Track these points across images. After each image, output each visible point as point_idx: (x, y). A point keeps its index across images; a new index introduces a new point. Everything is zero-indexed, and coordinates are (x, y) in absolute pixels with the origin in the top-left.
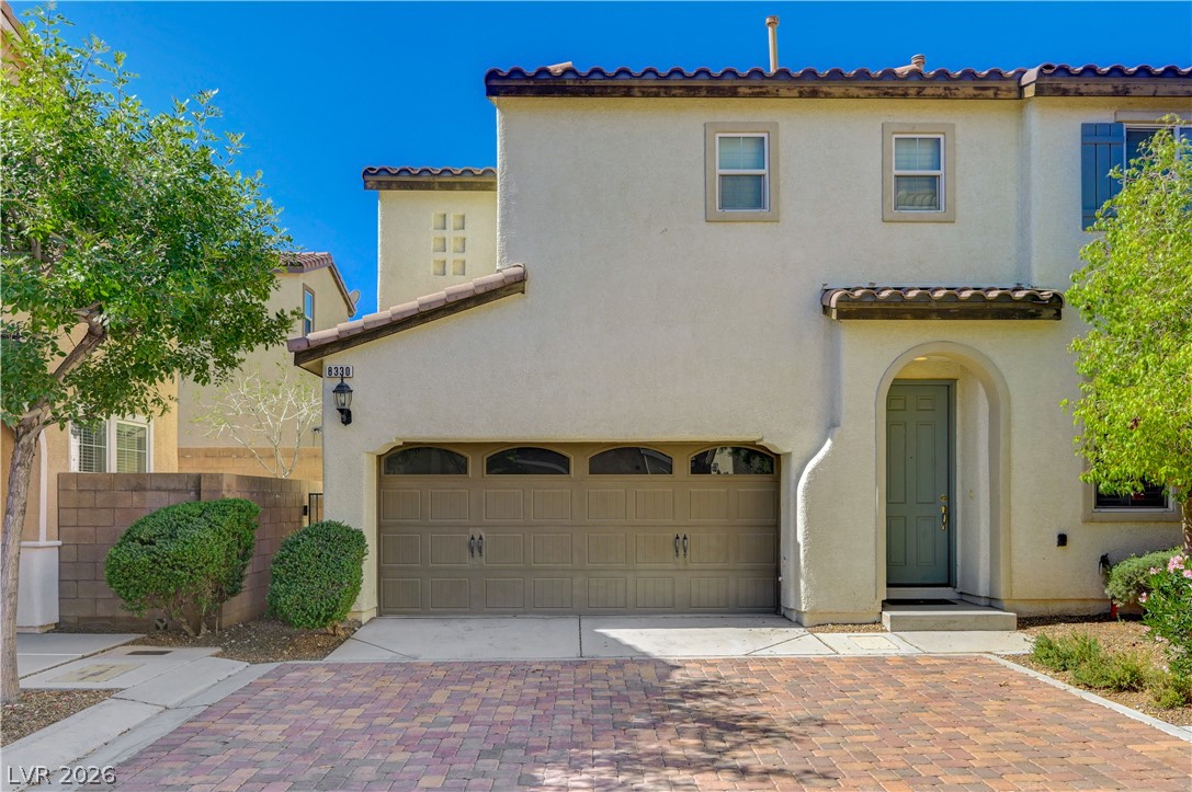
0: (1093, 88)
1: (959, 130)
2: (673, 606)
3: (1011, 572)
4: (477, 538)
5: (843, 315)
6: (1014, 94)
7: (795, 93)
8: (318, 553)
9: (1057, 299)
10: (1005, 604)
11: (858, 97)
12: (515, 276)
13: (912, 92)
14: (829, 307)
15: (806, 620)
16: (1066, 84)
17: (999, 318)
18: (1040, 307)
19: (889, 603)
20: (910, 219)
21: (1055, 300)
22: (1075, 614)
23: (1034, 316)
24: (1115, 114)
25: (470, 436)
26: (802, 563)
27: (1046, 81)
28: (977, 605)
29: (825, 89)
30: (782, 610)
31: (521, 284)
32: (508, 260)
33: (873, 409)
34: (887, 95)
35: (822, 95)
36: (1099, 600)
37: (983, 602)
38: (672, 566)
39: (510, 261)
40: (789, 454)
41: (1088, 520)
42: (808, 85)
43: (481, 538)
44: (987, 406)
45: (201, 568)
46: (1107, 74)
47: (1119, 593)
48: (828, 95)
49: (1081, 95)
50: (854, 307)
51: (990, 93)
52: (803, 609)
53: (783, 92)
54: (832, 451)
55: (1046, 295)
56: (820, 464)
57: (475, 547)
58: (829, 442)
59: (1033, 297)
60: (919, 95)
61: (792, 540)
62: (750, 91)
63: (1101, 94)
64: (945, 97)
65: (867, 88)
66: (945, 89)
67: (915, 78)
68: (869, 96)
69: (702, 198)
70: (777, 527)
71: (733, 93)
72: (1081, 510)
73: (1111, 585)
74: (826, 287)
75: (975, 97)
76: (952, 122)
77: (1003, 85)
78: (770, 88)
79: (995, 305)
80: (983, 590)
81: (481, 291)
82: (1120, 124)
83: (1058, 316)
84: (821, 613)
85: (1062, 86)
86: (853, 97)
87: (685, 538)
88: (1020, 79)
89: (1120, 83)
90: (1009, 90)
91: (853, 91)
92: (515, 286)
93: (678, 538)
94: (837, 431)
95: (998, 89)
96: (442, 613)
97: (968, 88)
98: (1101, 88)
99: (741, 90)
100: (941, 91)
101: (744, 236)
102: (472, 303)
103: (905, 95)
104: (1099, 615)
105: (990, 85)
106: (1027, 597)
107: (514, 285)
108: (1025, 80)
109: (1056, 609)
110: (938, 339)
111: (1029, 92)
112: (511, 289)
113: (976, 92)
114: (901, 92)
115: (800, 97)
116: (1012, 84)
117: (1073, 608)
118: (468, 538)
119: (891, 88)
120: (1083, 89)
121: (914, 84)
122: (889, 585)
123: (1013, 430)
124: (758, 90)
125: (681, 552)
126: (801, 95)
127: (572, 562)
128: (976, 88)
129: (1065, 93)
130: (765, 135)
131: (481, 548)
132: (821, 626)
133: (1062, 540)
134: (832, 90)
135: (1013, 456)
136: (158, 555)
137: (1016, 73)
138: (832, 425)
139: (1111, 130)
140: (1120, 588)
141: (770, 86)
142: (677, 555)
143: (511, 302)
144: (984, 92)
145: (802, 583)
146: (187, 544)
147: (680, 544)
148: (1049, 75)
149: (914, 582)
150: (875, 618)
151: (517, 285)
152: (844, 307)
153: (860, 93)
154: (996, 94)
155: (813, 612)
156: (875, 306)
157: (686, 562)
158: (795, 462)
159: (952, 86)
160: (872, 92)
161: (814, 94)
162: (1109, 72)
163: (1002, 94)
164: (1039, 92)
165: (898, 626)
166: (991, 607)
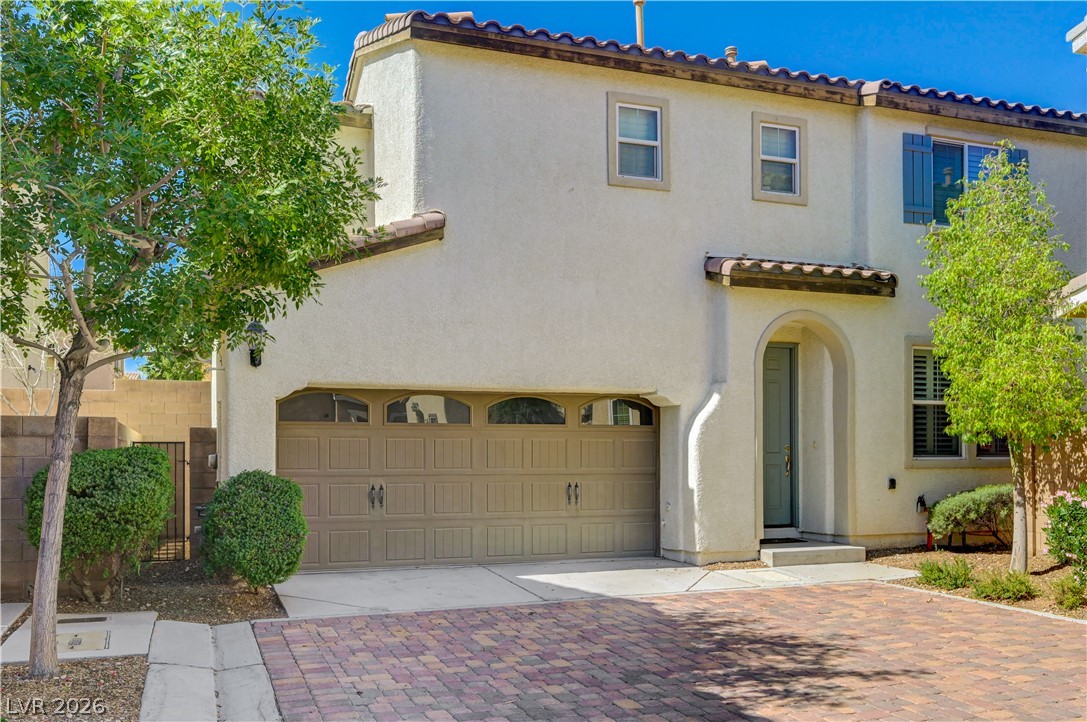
0: (916, 105)
1: (810, 125)
2: (566, 552)
3: (856, 512)
4: (377, 488)
5: (735, 282)
6: (855, 101)
7: (688, 75)
8: (263, 504)
9: (893, 280)
10: (851, 540)
11: (738, 86)
12: (436, 222)
13: (780, 88)
14: (720, 273)
15: (699, 559)
16: (899, 99)
17: (852, 293)
18: (880, 286)
19: (764, 542)
20: (775, 200)
21: (891, 280)
22: (900, 547)
23: (876, 293)
24: (926, 128)
25: (386, 383)
26: (696, 507)
27: (884, 94)
28: (821, 541)
29: (713, 75)
30: (662, 552)
31: (440, 231)
32: (425, 205)
33: (753, 368)
34: (761, 88)
35: (710, 80)
36: (917, 534)
37: (829, 539)
38: (564, 514)
39: (428, 207)
40: (676, 408)
41: (909, 467)
42: (699, 70)
43: (381, 488)
44: (831, 368)
45: (148, 522)
46: (925, 95)
47: (940, 527)
48: (715, 81)
49: (907, 109)
50: (744, 275)
51: (838, 97)
52: (698, 549)
53: (678, 73)
54: (721, 405)
55: (885, 274)
56: (712, 416)
57: (376, 497)
58: (715, 398)
59: (876, 277)
60: (785, 92)
61: (680, 485)
62: (652, 68)
63: (921, 111)
64: (805, 97)
65: (746, 79)
66: (805, 89)
67: (782, 76)
68: (747, 87)
69: (605, 162)
70: (655, 476)
71: (636, 67)
72: (904, 458)
73: (934, 521)
74: (708, 255)
75: (826, 99)
76: (804, 117)
77: (847, 92)
78: (668, 68)
79: (849, 282)
80: (829, 529)
81: (402, 234)
82: (929, 136)
83: (893, 294)
84: (712, 553)
85: (895, 100)
86: (734, 86)
87: (576, 486)
88: (859, 89)
89: (934, 103)
90: (851, 97)
91: (735, 80)
92: (434, 232)
93: (570, 486)
94: (724, 387)
95: (843, 95)
96: (341, 567)
97: (821, 91)
98: (921, 105)
99: (644, 66)
100: (801, 91)
101: (639, 202)
102: (392, 247)
103: (774, 90)
104: (917, 547)
105: (839, 92)
106: (866, 534)
107: (432, 232)
108: (865, 90)
109: (886, 542)
110: (802, 308)
111: (870, 101)
112: (431, 235)
113: (828, 95)
114: (772, 87)
115: (692, 79)
116: (854, 92)
117: (898, 541)
118: (368, 489)
119: (765, 82)
120: (909, 105)
121: (782, 81)
122: (766, 527)
123: (856, 390)
124: (657, 68)
125: (573, 499)
126: (693, 78)
127: (471, 511)
128: (827, 92)
129: (896, 106)
130: (658, 110)
131: (382, 498)
132: (711, 564)
133: (893, 483)
134: (718, 77)
135: (857, 412)
136: (103, 508)
137: (858, 82)
138: (716, 381)
139: (923, 140)
140: (942, 523)
141: (668, 66)
142: (570, 503)
143: (429, 248)
144: (833, 96)
145: (696, 526)
146: (135, 495)
147: (572, 492)
148: (887, 89)
149: (773, 523)
150: (755, 555)
151: (437, 231)
152: (737, 275)
153: (741, 83)
154: (842, 99)
155: (705, 552)
156: (760, 276)
157: (577, 509)
158: (684, 415)
159: (811, 87)
160: (749, 83)
161: (703, 79)
162: (928, 93)
163: (847, 100)
164: (879, 103)
165: (778, 561)
166: (834, 543)
